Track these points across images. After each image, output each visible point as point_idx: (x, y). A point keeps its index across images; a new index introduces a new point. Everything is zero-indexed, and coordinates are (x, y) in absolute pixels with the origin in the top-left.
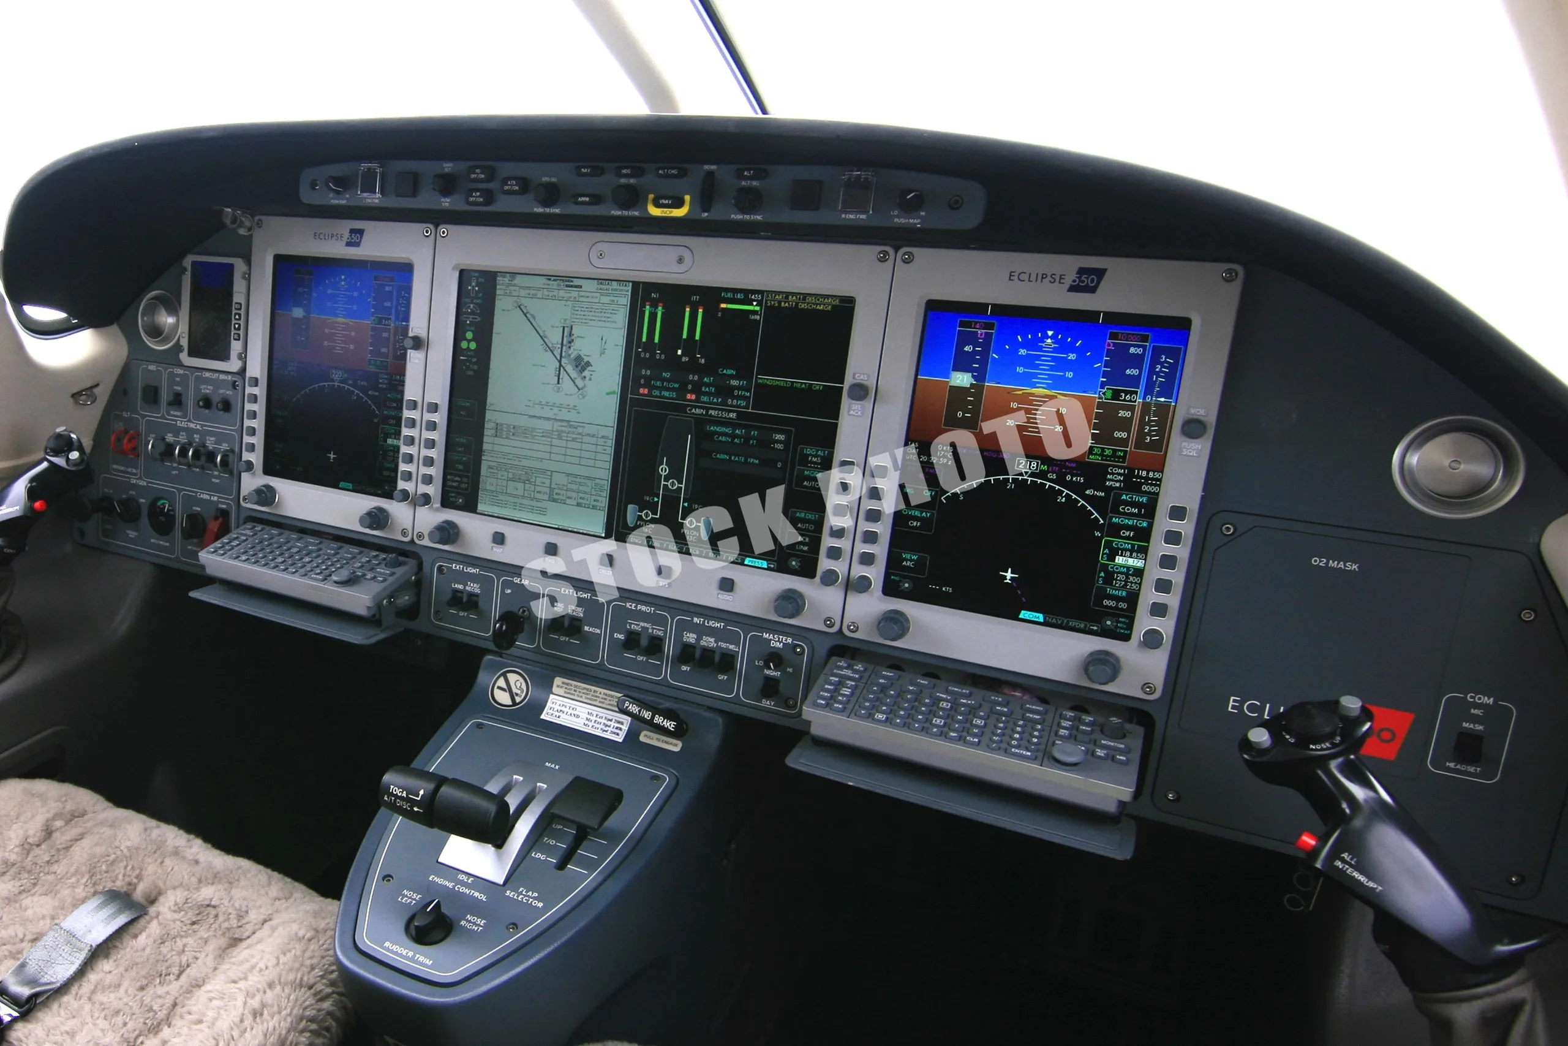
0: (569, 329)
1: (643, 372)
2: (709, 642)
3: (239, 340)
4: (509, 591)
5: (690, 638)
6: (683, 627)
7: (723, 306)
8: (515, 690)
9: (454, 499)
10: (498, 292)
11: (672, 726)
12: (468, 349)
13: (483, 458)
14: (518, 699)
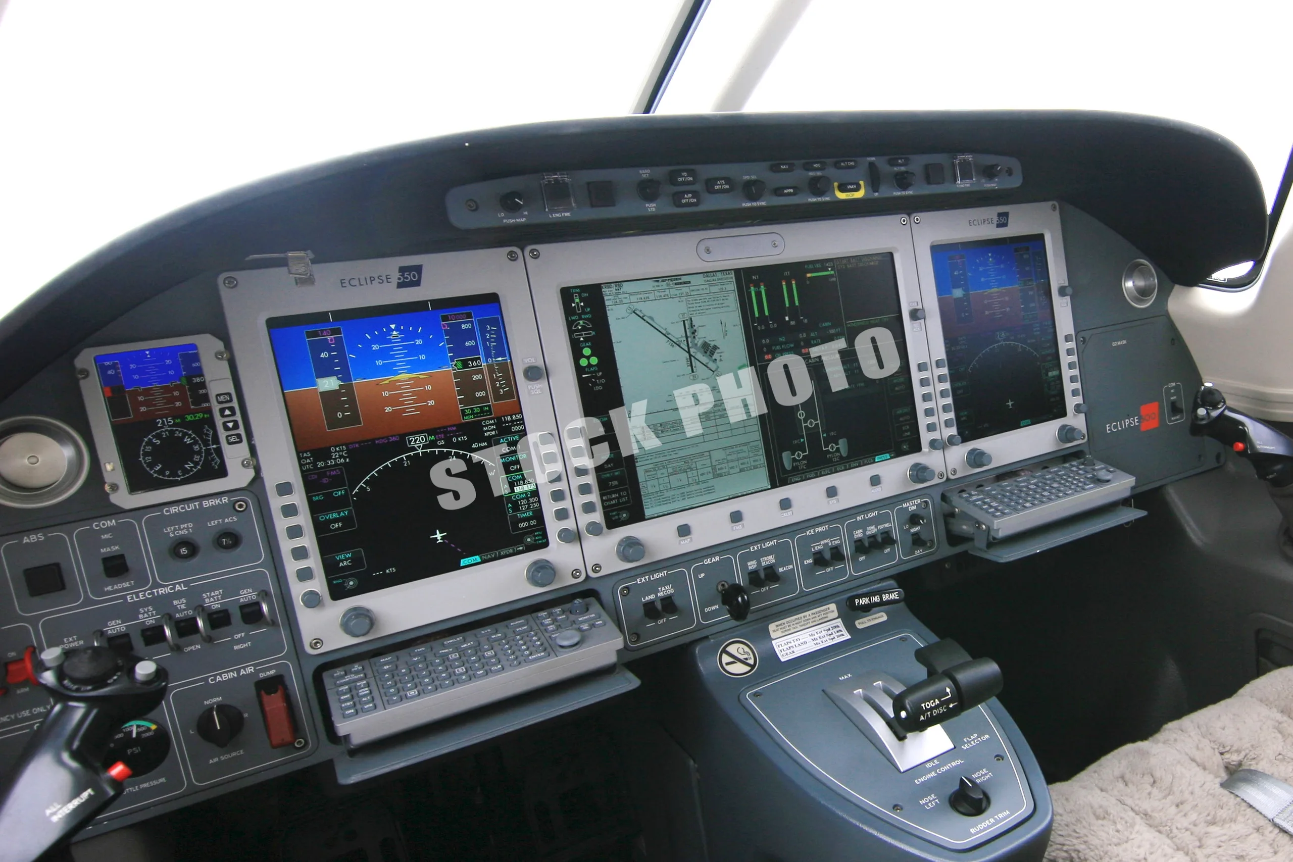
0: (689, 322)
1: (763, 341)
2: (872, 530)
3: (241, 441)
4: (702, 575)
5: (858, 534)
6: (852, 528)
7: (809, 275)
8: (742, 657)
9: (617, 517)
10: (607, 303)
11: (896, 595)
12: (590, 365)
13: (637, 464)
14: (751, 662)
